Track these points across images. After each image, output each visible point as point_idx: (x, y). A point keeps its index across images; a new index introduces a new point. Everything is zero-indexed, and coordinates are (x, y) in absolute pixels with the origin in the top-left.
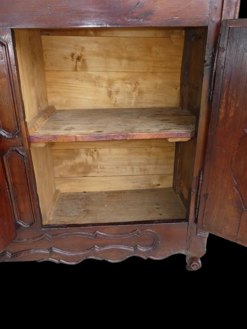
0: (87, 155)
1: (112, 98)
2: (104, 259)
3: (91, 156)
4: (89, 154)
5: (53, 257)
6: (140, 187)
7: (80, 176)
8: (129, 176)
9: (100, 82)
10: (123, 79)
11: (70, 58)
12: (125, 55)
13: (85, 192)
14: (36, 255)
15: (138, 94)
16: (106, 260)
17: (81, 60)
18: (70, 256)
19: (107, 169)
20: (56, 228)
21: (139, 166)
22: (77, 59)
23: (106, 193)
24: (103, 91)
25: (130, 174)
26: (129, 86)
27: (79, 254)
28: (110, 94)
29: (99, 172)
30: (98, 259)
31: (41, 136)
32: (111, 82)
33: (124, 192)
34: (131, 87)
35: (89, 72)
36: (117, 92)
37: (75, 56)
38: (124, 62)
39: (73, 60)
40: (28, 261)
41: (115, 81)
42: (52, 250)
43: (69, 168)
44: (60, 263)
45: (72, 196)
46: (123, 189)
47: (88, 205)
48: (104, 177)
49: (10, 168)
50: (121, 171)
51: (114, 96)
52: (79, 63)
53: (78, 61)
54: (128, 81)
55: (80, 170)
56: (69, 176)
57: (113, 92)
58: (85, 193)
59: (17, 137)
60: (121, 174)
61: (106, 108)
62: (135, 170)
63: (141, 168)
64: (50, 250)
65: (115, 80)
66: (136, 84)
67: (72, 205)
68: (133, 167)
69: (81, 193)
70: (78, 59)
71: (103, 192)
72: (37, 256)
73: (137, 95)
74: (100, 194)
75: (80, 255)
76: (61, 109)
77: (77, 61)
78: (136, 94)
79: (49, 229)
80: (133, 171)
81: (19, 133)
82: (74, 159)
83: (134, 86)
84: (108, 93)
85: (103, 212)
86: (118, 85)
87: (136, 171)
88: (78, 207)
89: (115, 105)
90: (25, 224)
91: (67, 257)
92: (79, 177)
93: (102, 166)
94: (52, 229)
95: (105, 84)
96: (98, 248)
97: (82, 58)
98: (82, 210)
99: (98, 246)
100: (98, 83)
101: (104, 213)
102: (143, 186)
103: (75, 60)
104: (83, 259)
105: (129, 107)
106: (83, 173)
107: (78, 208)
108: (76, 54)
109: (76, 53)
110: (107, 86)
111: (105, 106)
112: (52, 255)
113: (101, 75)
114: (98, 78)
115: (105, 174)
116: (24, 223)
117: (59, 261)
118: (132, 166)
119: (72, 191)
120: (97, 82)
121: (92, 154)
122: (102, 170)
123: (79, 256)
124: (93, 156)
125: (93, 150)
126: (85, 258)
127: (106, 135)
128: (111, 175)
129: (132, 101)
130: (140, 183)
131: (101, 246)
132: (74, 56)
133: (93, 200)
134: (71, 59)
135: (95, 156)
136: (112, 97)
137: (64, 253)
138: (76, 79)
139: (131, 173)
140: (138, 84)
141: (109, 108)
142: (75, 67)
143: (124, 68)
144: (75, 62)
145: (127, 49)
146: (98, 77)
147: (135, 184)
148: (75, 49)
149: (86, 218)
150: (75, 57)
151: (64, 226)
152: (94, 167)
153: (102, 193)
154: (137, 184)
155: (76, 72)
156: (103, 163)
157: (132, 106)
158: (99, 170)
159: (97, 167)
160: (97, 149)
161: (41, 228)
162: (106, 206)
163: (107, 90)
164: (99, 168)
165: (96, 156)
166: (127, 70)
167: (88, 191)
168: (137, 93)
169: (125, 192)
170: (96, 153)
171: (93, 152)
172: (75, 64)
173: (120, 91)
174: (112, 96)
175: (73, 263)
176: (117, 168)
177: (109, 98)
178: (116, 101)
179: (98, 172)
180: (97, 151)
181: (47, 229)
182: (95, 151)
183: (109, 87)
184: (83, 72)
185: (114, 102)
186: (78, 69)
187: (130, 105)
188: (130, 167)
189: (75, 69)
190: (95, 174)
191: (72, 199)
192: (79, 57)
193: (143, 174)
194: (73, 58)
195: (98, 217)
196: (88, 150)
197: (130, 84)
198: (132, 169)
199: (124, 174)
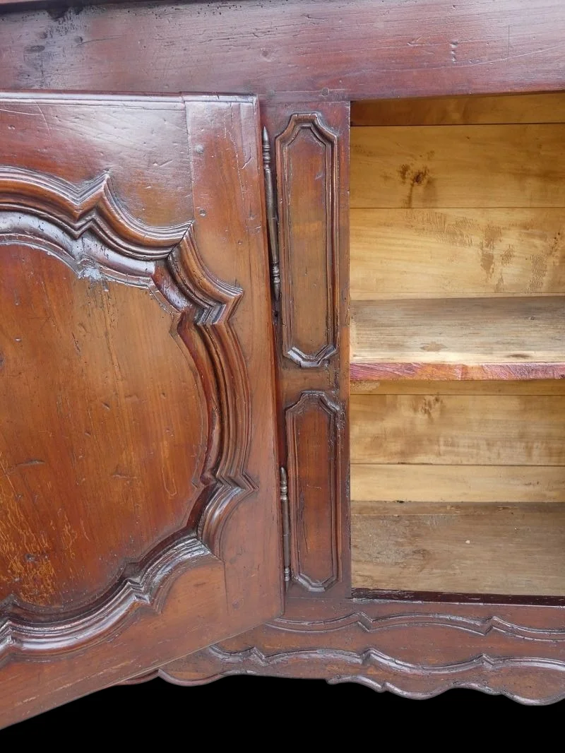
0: (415, 410)
1: (493, 272)
2: (504, 693)
3: (425, 412)
4: (420, 409)
5: (369, 673)
6: (544, 496)
7: (392, 461)
8: (517, 467)
9: (464, 233)
10: (525, 226)
11: (398, 177)
12: (534, 167)
13: (402, 502)
14: (326, 665)
15: (560, 262)
16: (508, 695)
17: (425, 181)
18: (415, 674)
19: (464, 446)
20: (388, 599)
21: (547, 443)
22: (413, 180)
23: (458, 506)
24: (471, 253)
25: (520, 463)
26: (537, 242)
27: (437, 672)
28: (487, 261)
29: (441, 452)
30: (488, 690)
31: (375, 364)
32: (492, 235)
33: (504, 508)
34: (545, 244)
35: (440, 211)
36: (507, 257)
37: (409, 171)
38: (533, 184)
39: (404, 183)
40: (304, 677)
41: (502, 231)
42: (369, 655)
43: (369, 439)
44: (384, 690)
45: (373, 509)
46: (499, 500)
47: (419, 536)
48: (453, 467)
49: (297, 442)
50: (499, 454)
51: (498, 266)
52: (419, 189)
53: (416, 183)
54: (537, 231)
55: (395, 446)
56: (366, 461)
57: (495, 257)
58: (402, 505)
59: (326, 365)
60: (497, 462)
61: (474, 296)
62: (535, 452)
63: (550, 449)
64: (365, 653)
65: (503, 229)
66: (558, 237)
67: (377, 535)
68: (530, 444)
69: (390, 503)
70: (417, 179)
71: (449, 503)
72: (327, 668)
73: (557, 264)
74: (442, 510)
75: (440, 675)
76: (364, 297)
77: (412, 185)
78: (554, 263)
79: (369, 600)
80: (530, 455)
81: (334, 355)
82: (383, 420)
83: (552, 242)
84: (482, 260)
85: (466, 559)
86: (510, 240)
87: (538, 456)
88: (397, 542)
89: (497, 289)
90: (313, 584)
91: (406, 677)
92: (388, 464)
93: (450, 439)
94: (376, 601)
95: (477, 239)
96: (491, 660)
97: (427, 176)
98: (408, 549)
99: (492, 656)
100: (462, 235)
101: (468, 562)
102: (554, 494)
103: (409, 181)
104: (446, 688)
105: (534, 295)
106: (402, 453)
107: (397, 544)
108: (411, 167)
109: (412, 164)
110: (482, 243)
111: (471, 292)
112: (369, 667)
113: (468, 217)
114: (463, 223)
115: (456, 459)
116: (311, 582)
117: (384, 685)
118: (527, 442)
119: (369, 498)
120: (458, 233)
121: (427, 408)
122: (450, 448)
123: (435, 679)
124: (429, 414)
125: (432, 398)
126: (452, 686)
127: (546, 364)
128: (473, 461)
129: (544, 278)
130: (546, 487)
131: (498, 657)
132: (407, 173)
133: (428, 523)
134: (401, 180)
135: (435, 415)
136: (491, 270)
137: (399, 667)
138: (407, 226)
139: (523, 460)
140: (561, 239)
141: (482, 295)
142: (407, 199)
143: (531, 200)
144: (410, 186)
145: (543, 153)
146: (461, 222)
147: (530, 488)
148: (411, 156)
149: (425, 571)
150: (410, 175)
151: (406, 597)
152: (430, 440)
153: (446, 507)
154: (537, 488)
155: (409, 210)
156: (454, 433)
157: (543, 290)
158: (443, 448)
159: (438, 441)
160: (441, 397)
161: (350, 596)
162: (468, 542)
163: (480, 252)
164: (442, 443)
165: (439, 413)
166: (535, 204)
167: (408, 500)
168: (558, 260)
169: (505, 506)
170: (438, 405)
171: (432, 403)
172: (407, 192)
173: (515, 254)
174: (492, 266)
175: (420, 696)
176: (488, 444)
177: (484, 272)
178: (501, 280)
179: (439, 454)
180: (442, 402)
181: (364, 600)
182: (437, 400)
183: (487, 246)
184: (426, 211)
185: (497, 283)
186: (414, 204)
187: (538, 290)
188: (523, 444)
189: (408, 204)
190: (431, 458)
191: (373, 518)
192: (420, 173)
193: (556, 464)
194: (404, 177)
195: (458, 571)
196: (418, 397)
197: (542, 237)
198: (529, 450)
199: (503, 462)
